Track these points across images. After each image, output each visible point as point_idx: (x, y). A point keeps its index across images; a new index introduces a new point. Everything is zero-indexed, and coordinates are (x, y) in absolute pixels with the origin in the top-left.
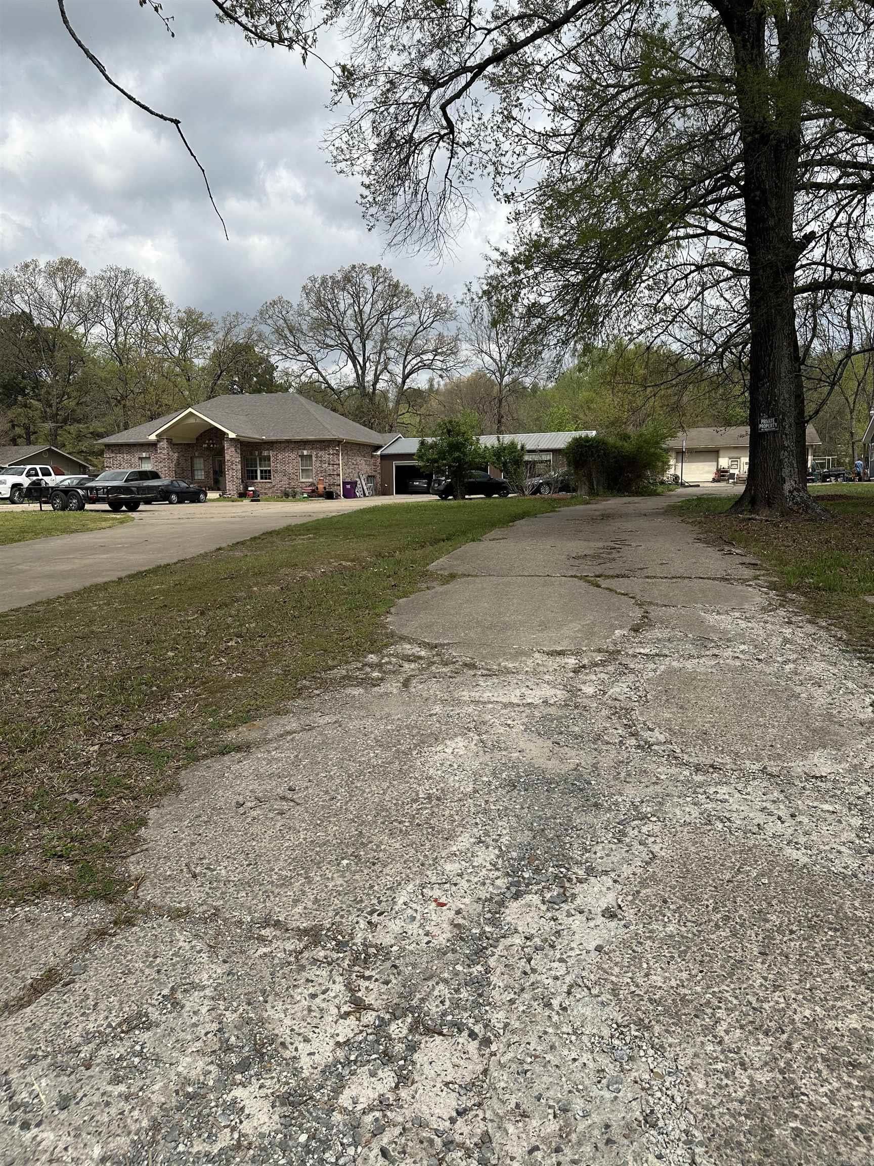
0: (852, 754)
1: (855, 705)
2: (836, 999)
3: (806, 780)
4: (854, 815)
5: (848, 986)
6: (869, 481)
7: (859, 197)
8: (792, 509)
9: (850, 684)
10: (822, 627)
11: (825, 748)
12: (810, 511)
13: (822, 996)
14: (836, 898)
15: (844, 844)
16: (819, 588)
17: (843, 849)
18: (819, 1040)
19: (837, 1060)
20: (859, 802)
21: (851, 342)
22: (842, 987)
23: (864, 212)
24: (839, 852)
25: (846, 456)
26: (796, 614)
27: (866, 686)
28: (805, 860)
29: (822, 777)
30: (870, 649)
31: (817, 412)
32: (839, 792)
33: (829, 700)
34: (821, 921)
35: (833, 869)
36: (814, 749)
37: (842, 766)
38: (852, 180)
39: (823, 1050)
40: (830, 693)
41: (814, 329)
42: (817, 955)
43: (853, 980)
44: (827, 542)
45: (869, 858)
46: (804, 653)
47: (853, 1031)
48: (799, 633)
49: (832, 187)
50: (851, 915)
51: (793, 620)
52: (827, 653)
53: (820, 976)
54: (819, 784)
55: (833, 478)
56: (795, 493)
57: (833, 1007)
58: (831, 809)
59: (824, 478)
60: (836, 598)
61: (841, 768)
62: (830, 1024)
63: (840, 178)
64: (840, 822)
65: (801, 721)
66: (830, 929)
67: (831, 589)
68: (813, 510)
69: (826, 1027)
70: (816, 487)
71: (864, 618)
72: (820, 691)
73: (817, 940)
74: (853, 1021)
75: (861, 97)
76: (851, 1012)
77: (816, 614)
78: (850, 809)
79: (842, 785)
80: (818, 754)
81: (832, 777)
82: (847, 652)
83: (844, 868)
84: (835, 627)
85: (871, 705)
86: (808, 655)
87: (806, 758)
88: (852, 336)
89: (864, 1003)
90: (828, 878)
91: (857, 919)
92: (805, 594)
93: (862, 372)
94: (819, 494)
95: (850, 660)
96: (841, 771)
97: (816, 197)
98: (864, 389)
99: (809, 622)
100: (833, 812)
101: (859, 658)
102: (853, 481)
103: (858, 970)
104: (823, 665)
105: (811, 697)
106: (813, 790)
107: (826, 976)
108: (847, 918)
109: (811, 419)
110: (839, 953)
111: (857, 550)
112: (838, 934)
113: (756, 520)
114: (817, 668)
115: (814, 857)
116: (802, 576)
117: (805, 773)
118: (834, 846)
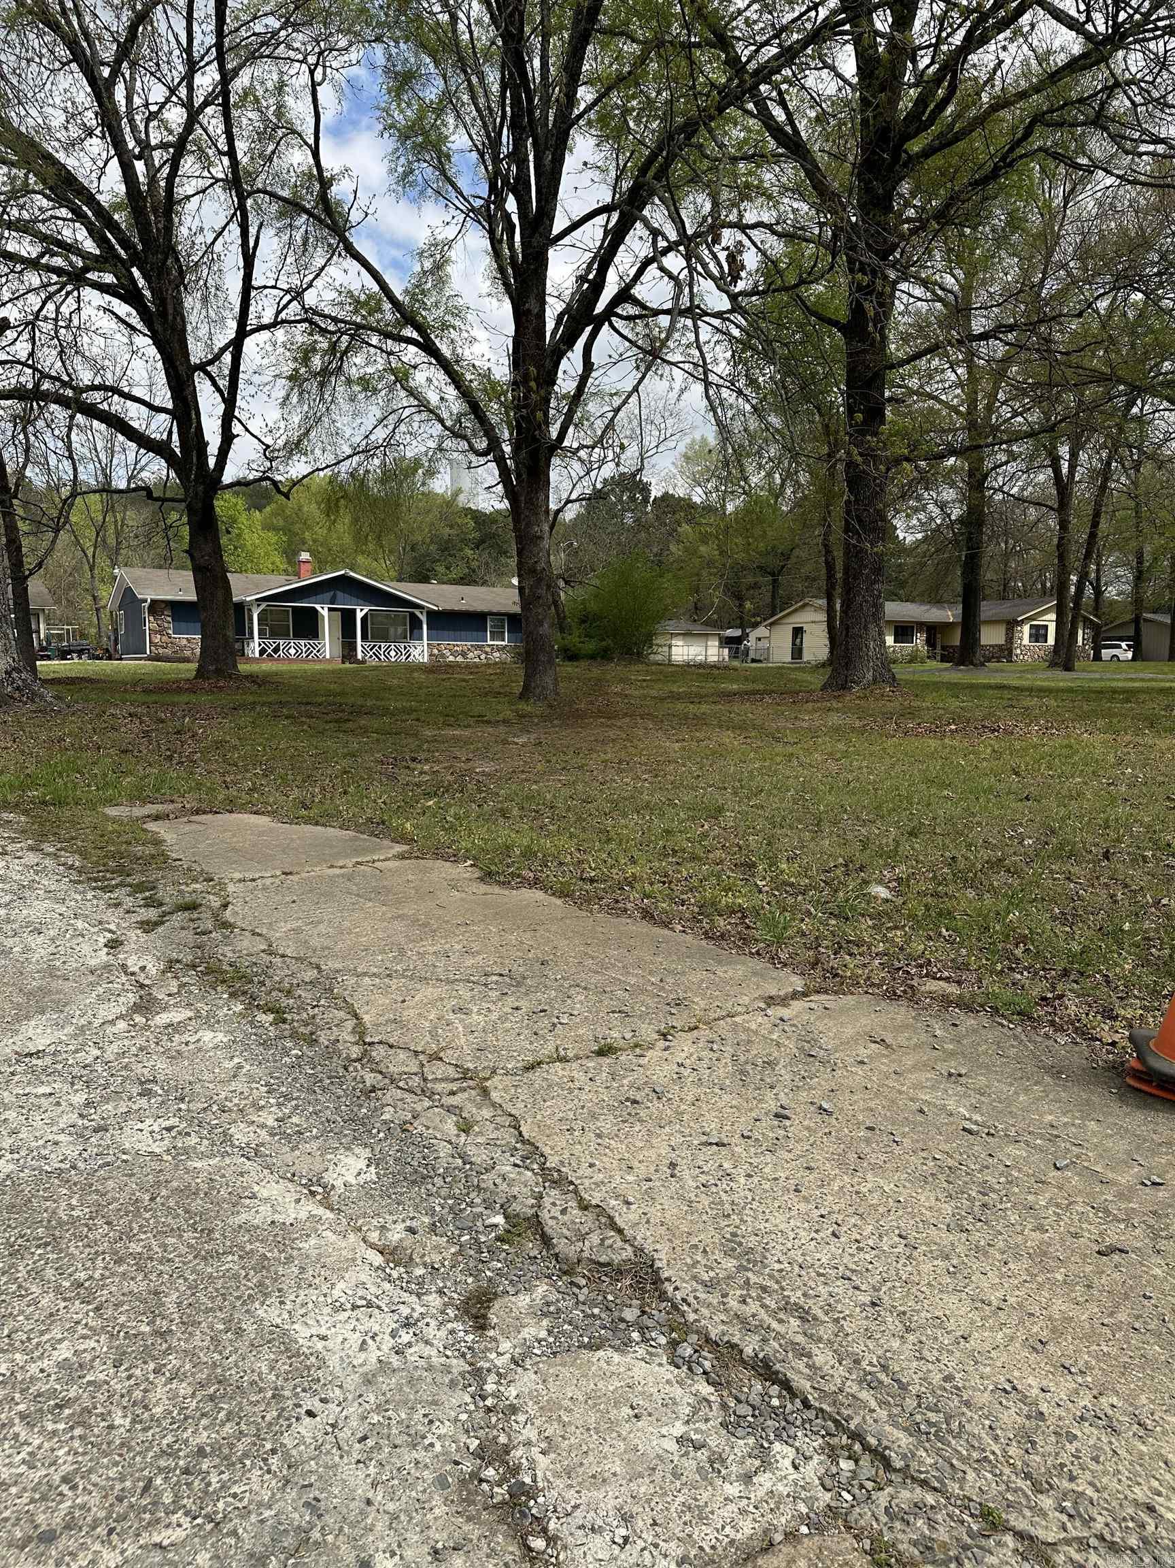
0: (78, 1012)
1: (86, 948)
2: (42, 1333)
3: (18, 1061)
4: (77, 1091)
5: (58, 1310)
6: (121, 659)
7: (69, 288)
8: (12, 697)
9: (80, 924)
10: (48, 854)
11: (43, 1013)
12: (37, 700)
13: (24, 1338)
14: (48, 1204)
15: (63, 1130)
16: (44, 803)
17: (61, 1138)
18: (17, 1396)
19: (41, 1410)
20: (86, 1072)
21: (75, 476)
22: (51, 1315)
23: (79, 309)
24: (56, 1143)
25: (90, 625)
26: (13, 840)
27: (100, 923)
28: (11, 1167)
29: (39, 1051)
30: (108, 875)
31: (40, 565)
32: (59, 1067)
33: (52, 949)
34: (28, 1240)
35: (47, 1167)
36: (28, 1018)
37: (65, 1031)
38: (58, 261)
39: (22, 1407)
40: (53, 940)
41: (27, 451)
42: (20, 1287)
43: (65, 1300)
44: (61, 740)
45: (92, 1139)
46: (21, 894)
47: (63, 1365)
48: (16, 865)
49: (33, 264)
50: (65, 1218)
51: (9, 848)
52: (53, 888)
53: (22, 1312)
54: (35, 1062)
55: (75, 655)
56: (15, 675)
57: (38, 1344)
58: (48, 1090)
59: (63, 655)
60: (68, 813)
61: (62, 1035)
62: (33, 1369)
63: (42, 255)
64: (58, 1104)
65: (14, 984)
66: (38, 1247)
67: (60, 803)
68: (42, 697)
69: (28, 1375)
70: (48, 667)
71: (102, 836)
72: (40, 939)
73: (20, 1268)
74: (64, 1352)
75: (61, 156)
76: (60, 1341)
77: (42, 837)
78: (72, 1084)
79: (64, 1056)
80: (33, 1023)
81: (53, 1048)
82: (79, 882)
83: (61, 1161)
84: (66, 851)
85: (106, 946)
86: (27, 893)
87: (17, 1032)
88: (75, 469)
89: (77, 1323)
90: (38, 1182)
91: (74, 1221)
92: (26, 812)
93: (100, 518)
94: (56, 675)
95: (83, 892)
96: (64, 1038)
97: (12, 271)
98: (104, 541)
99: (31, 849)
100: (51, 1094)
101: (94, 888)
102: (101, 659)
103: (72, 1285)
104: (48, 904)
105: (27, 949)
106: (25, 1072)
107: (32, 1308)
108: (61, 1223)
109: (31, 574)
110: (49, 1273)
111: (99, 748)
112: (49, 1248)
114: (38, 909)
115: (22, 1161)
116: (23, 788)
117: (17, 1053)
118: (50, 1137)
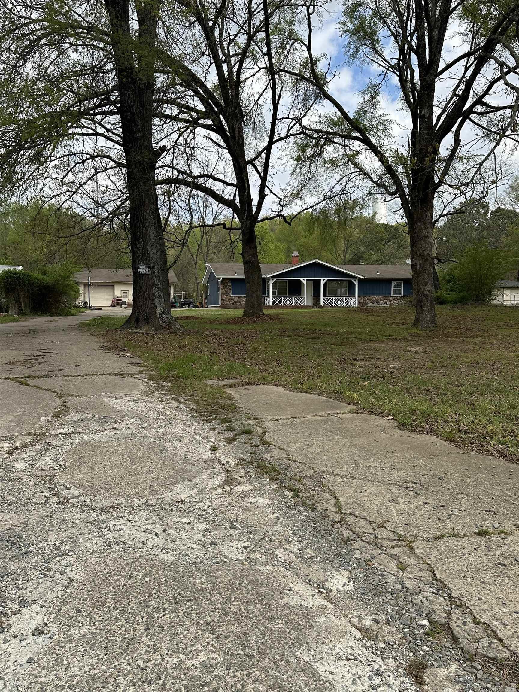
0: (200, 482)
1: (201, 450)
2: (192, 646)
3: (173, 504)
4: (201, 522)
5: (199, 635)
6: (207, 307)
7: (191, 128)
8: (162, 326)
9: (198, 438)
10: (182, 402)
11: (183, 481)
12: (173, 327)
13: (184, 647)
14: (191, 579)
15: (195, 542)
16: (179, 377)
17: (195, 546)
18: (182, 676)
19: (194, 685)
20: (204, 513)
21: (191, 220)
22: (196, 637)
23: (194, 138)
24: (193, 549)
25: (194, 291)
26: (166, 395)
27: (207, 437)
28: (173, 558)
29: (182, 501)
30: (209, 414)
31: (175, 262)
32: (192, 509)
33: (186, 449)
34: (183, 597)
35: (189, 560)
36: (177, 483)
37: (194, 491)
38: (186, 116)
39: (185, 682)
40: (186, 445)
41: (170, 209)
42: (180, 620)
43: (201, 630)
44: (184, 347)
45: (210, 549)
46: (171, 420)
47: (202, 663)
48: (168, 407)
49: (175, 118)
50: (199, 588)
51: (164, 399)
52: (184, 419)
53: (182, 633)
54: (181, 506)
55: (187, 306)
56: (163, 315)
57: (191, 651)
58: (188, 521)
59: (182, 306)
60: (189, 383)
61: (192, 493)
62: (189, 663)
63: (178, 114)
64: (193, 528)
65: (170, 466)
66: (188, 601)
67: (186, 378)
68: (175, 326)
69: (187, 666)
70: (177, 312)
71: (205, 394)
72: (180, 444)
73: (180, 611)
74: (202, 657)
75: (190, 67)
76: (201, 651)
77: (178, 394)
78: (199, 519)
79: (194, 504)
80: (179, 486)
81: (188, 499)
82: (196, 417)
83: (196, 558)
84: (189, 401)
85: (210, 449)
86: (173, 421)
87: (172, 489)
88: (192, 216)
89: (208, 643)
90: (186, 568)
91: (203, 590)
92: (171, 382)
93: (200, 239)
94: (179, 315)
95: (198, 422)
96: (193, 495)
97: (165, 123)
98: (201, 250)
99: (174, 399)
100: (189, 523)
101: (203, 420)
102: (198, 307)
103: (204, 623)
104: (182, 427)
105: (175, 449)
106: (177, 510)
107: (186, 632)
108: (197, 591)
109: (170, 267)
110: (193, 615)
111: (201, 351)
112: (193, 603)
113: (139, 333)
114: (179, 429)
115: (177, 556)
116: (169, 370)
117: (172, 500)
118: (190, 545)
